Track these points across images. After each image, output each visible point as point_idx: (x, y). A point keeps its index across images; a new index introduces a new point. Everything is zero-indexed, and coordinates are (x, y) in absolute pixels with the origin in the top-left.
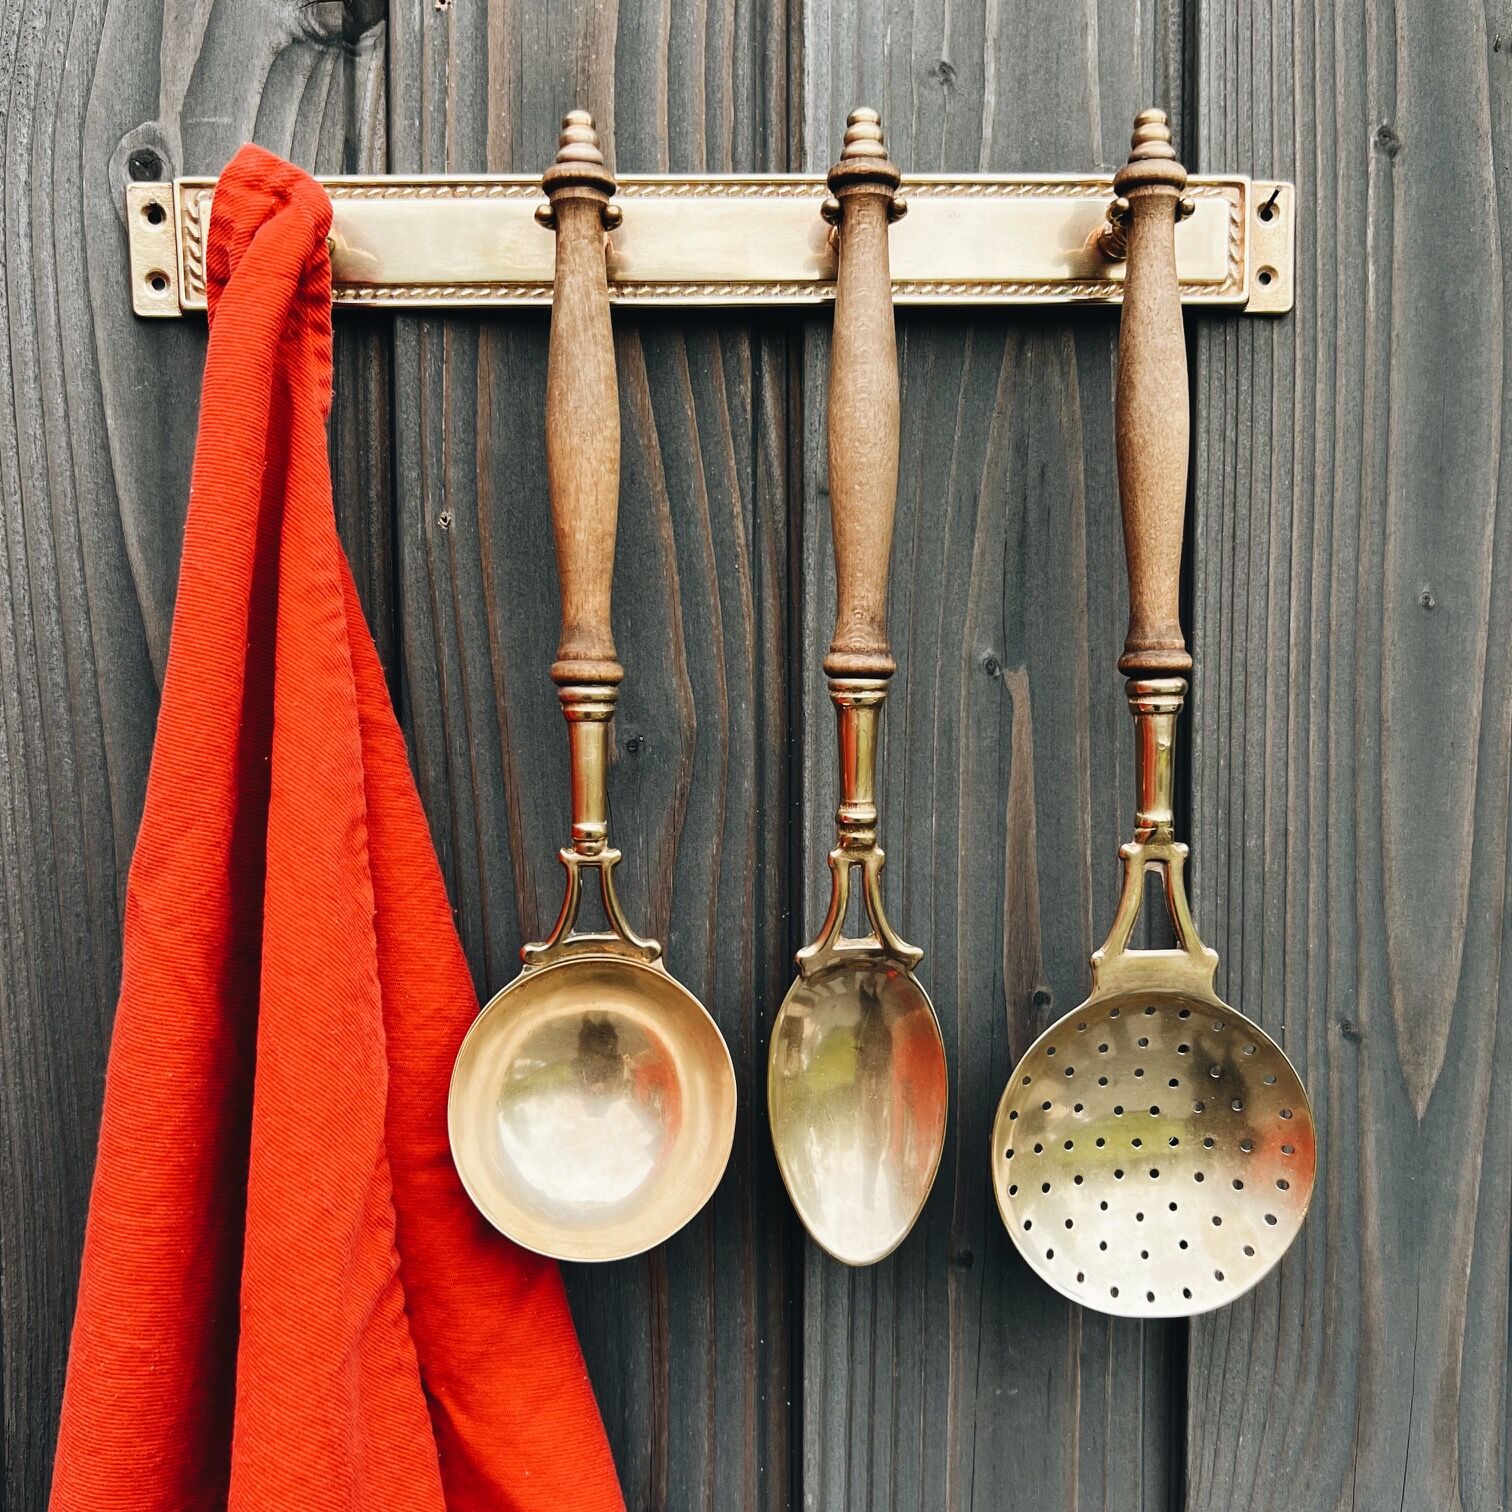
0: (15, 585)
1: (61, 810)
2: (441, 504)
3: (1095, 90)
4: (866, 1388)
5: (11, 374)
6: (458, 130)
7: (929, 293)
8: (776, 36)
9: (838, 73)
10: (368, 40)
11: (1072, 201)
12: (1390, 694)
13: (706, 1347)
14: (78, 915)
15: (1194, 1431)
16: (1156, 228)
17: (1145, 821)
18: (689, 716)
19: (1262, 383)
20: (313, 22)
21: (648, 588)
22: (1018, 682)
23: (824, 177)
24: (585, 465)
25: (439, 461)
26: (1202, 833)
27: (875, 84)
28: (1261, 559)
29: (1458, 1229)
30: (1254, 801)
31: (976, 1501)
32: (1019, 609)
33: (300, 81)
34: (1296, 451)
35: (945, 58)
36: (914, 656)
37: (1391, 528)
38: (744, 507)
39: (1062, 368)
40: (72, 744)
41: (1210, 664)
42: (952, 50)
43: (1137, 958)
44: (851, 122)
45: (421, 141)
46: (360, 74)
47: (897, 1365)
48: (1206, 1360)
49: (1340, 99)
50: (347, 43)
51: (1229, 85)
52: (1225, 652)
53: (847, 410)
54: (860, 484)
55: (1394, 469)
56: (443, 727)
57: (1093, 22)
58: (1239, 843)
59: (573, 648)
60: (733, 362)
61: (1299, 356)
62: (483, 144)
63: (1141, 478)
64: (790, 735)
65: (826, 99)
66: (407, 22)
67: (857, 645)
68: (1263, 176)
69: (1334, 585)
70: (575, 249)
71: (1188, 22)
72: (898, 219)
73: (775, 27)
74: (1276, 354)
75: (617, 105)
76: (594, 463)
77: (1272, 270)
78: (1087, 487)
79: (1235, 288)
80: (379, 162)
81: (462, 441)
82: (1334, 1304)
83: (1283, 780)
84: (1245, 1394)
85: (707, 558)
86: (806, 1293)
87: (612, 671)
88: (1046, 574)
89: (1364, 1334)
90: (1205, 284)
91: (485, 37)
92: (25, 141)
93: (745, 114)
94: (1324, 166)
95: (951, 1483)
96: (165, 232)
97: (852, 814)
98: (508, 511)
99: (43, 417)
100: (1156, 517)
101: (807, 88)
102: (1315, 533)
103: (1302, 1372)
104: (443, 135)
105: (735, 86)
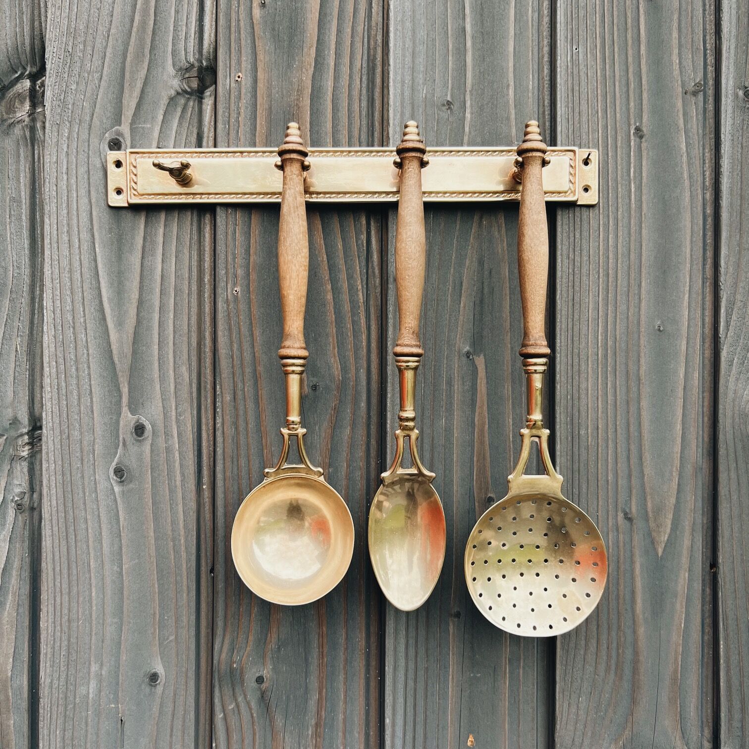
0: (56, 318)
1: (72, 412)
2: (235, 285)
3: (513, 112)
4: (413, 672)
5: (57, 230)
6: (244, 129)
7: (441, 196)
8: (378, 91)
9: (403, 106)
10: (208, 93)
11: (502, 158)
12: (643, 369)
13: (343, 651)
14: (77, 457)
15: (559, 694)
16: (534, 169)
17: (530, 419)
18: (338, 375)
19: (585, 234)
20: (185, 86)
21: (321, 320)
22: (480, 361)
23: (395, 149)
24: (294, 268)
25: (234, 267)
26: (560, 427)
27: (418, 110)
28: (585, 309)
29: (678, 606)
30: (583, 414)
31: (462, 724)
32: (480, 330)
33: (179, 110)
34: (600, 263)
35: (449, 99)
36: (435, 350)
37: (643, 296)
38: (362, 286)
39: (499, 228)
40: (78, 385)
41: (563, 354)
42: (452, 95)
43: (528, 479)
44: (406, 127)
45: (229, 134)
46: (204, 107)
47: (427, 661)
48: (564, 662)
49: (618, 115)
50: (199, 94)
51: (570, 109)
52: (570, 349)
53: (403, 245)
54: (408, 276)
55: (644, 271)
56: (234, 378)
57: (512, 83)
58: (577, 432)
59: (287, 343)
60: (358, 226)
61: (601, 223)
62: (255, 135)
63: (527, 274)
64: (382, 383)
65: (398, 116)
66: (224, 85)
67: (407, 343)
68: (585, 147)
69: (618, 321)
70: (291, 179)
71: (553, 83)
72: (425, 166)
73: (377, 86)
74: (591, 222)
75: (311, 118)
76: (297, 267)
77: (589, 186)
78: (509, 278)
79: (572, 194)
80: (211, 143)
81: (244, 258)
82: (622, 639)
83: (596, 405)
84: (582, 679)
85: (347, 307)
86: (387, 628)
87: (304, 353)
88: (492, 316)
89: (636, 653)
90: (559, 193)
91: (256, 91)
92: (66, 135)
93: (364, 122)
94: (611, 143)
95: (451, 716)
96: (122, 172)
97: (405, 415)
98: (263, 288)
99: (70, 248)
100: (534, 290)
101: (390, 111)
102: (610, 298)
103: (608, 669)
104: (238, 132)
105: (360, 111)
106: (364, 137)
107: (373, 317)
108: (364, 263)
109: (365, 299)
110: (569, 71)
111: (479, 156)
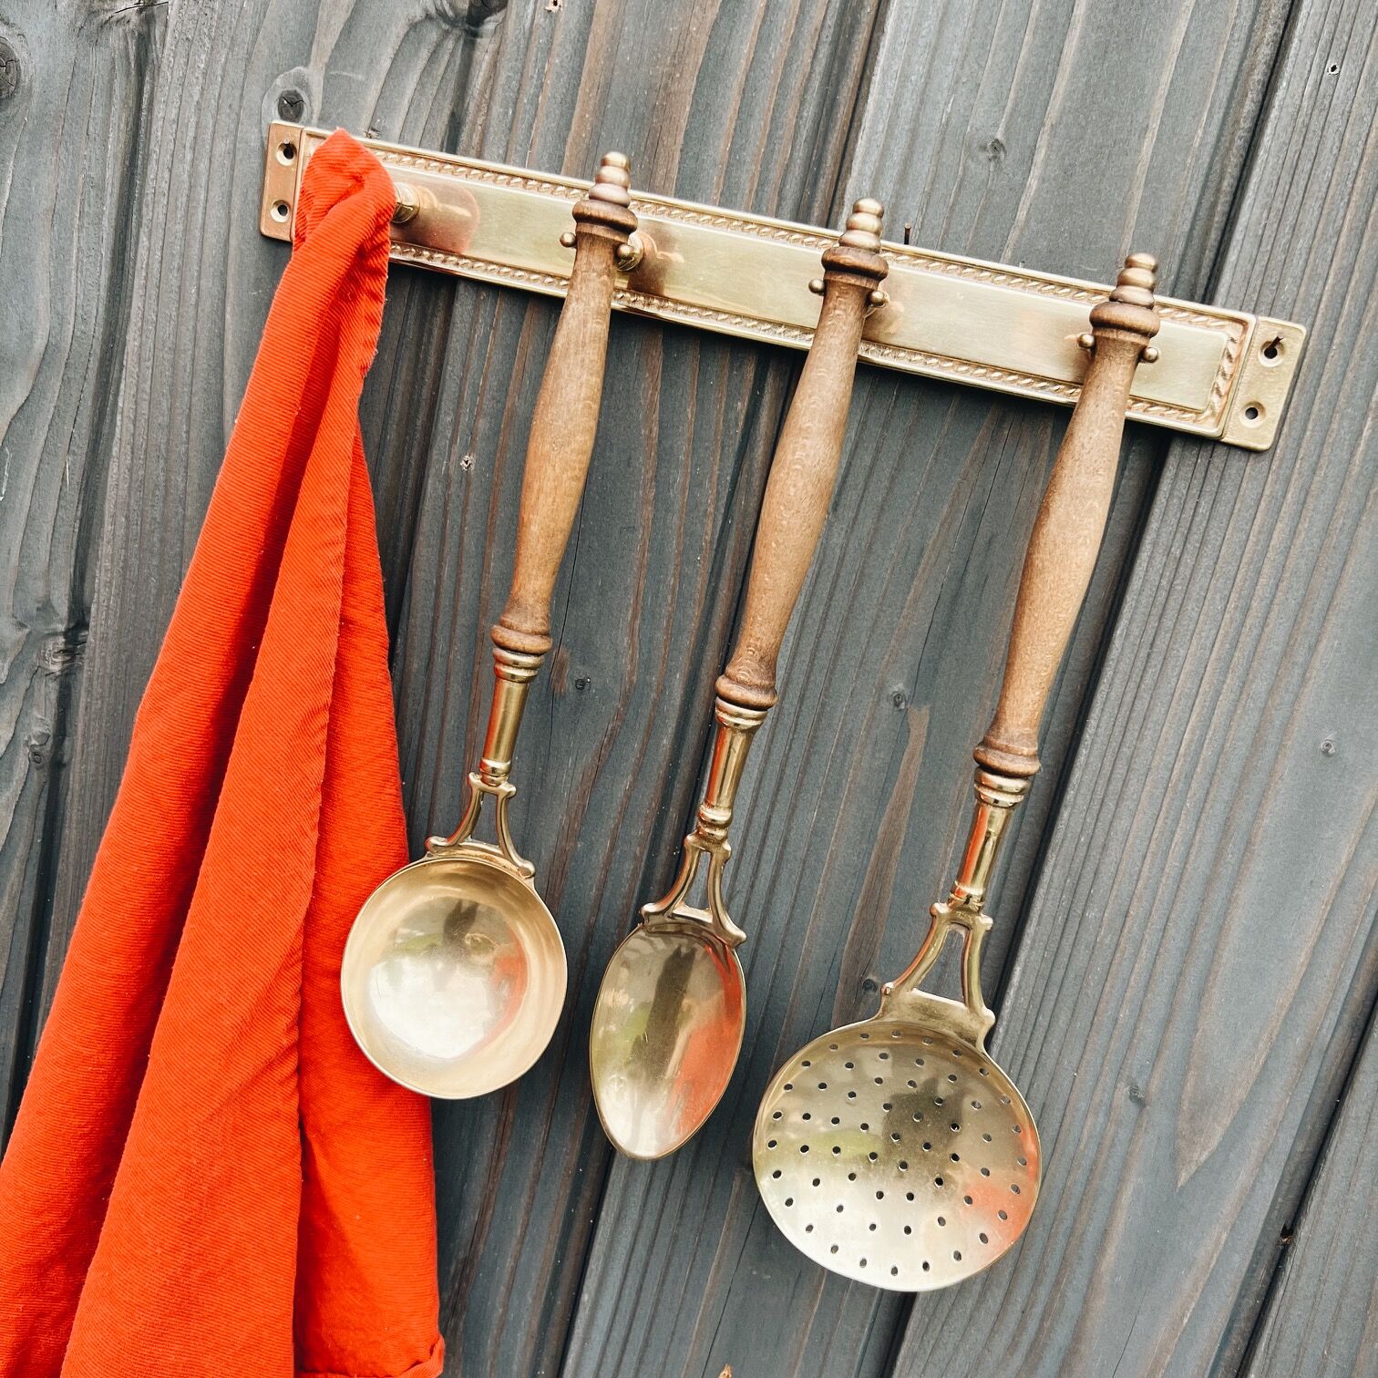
0: (137, 433)
2: (467, 449)
3: (1138, 194)
4: (650, 1236)
5: (161, 262)
6: (545, 124)
8: (849, 83)
9: (892, 132)
10: (490, 24)
12: (1266, 822)
13: (535, 1160)
15: (904, 1358)
17: (960, 890)
18: (632, 673)
19: (1222, 509)
20: (445, 3)
21: (622, 558)
22: (920, 719)
27: (925, 148)
28: (1173, 671)
29: (1187, 1285)
30: (1105, 878)
31: (716, 1344)
32: (937, 657)
33: (424, 54)
34: (1237, 580)
35: (999, 136)
36: (832, 673)
37: (1313, 673)
38: (716, 509)
39: (1033, 452)
41: (1095, 752)
42: (1007, 129)
43: (924, 999)
44: (856, 210)
45: (510, 130)
46: (478, 54)
47: (679, 1225)
48: (930, 1310)
50: (470, 25)
51: (1272, 214)
52: (1114, 745)
53: (782, 475)
54: (777, 542)
55: (1334, 620)
56: (433, 631)
57: (1155, 125)
58: (1080, 912)
59: (510, 619)
60: (736, 380)
61: (1267, 492)
62: (565, 141)
65: (875, 156)
67: (743, 677)
68: (1278, 314)
69: (1239, 712)
70: (584, 280)
73: (851, 73)
74: (1244, 485)
75: (690, 123)
76: (558, 470)
77: (1263, 408)
79: (1212, 420)
80: (474, 143)
81: (494, 398)
82: (1056, 1305)
83: (1137, 869)
84: (956, 1349)
85: (676, 544)
88: (969, 633)
89: (1077, 1337)
90: (1184, 410)
91: (586, 41)
92: (202, 66)
93: (800, 154)
94: (1350, 312)
95: (700, 1324)
96: (294, 167)
97: (709, 814)
99: (179, 302)
102: (1235, 659)
103: (1012, 1347)
104: (531, 127)
105: (797, 127)
106: (792, 189)
108: (730, 463)
109: (716, 537)
110: (1300, 120)
111: (1024, 287)
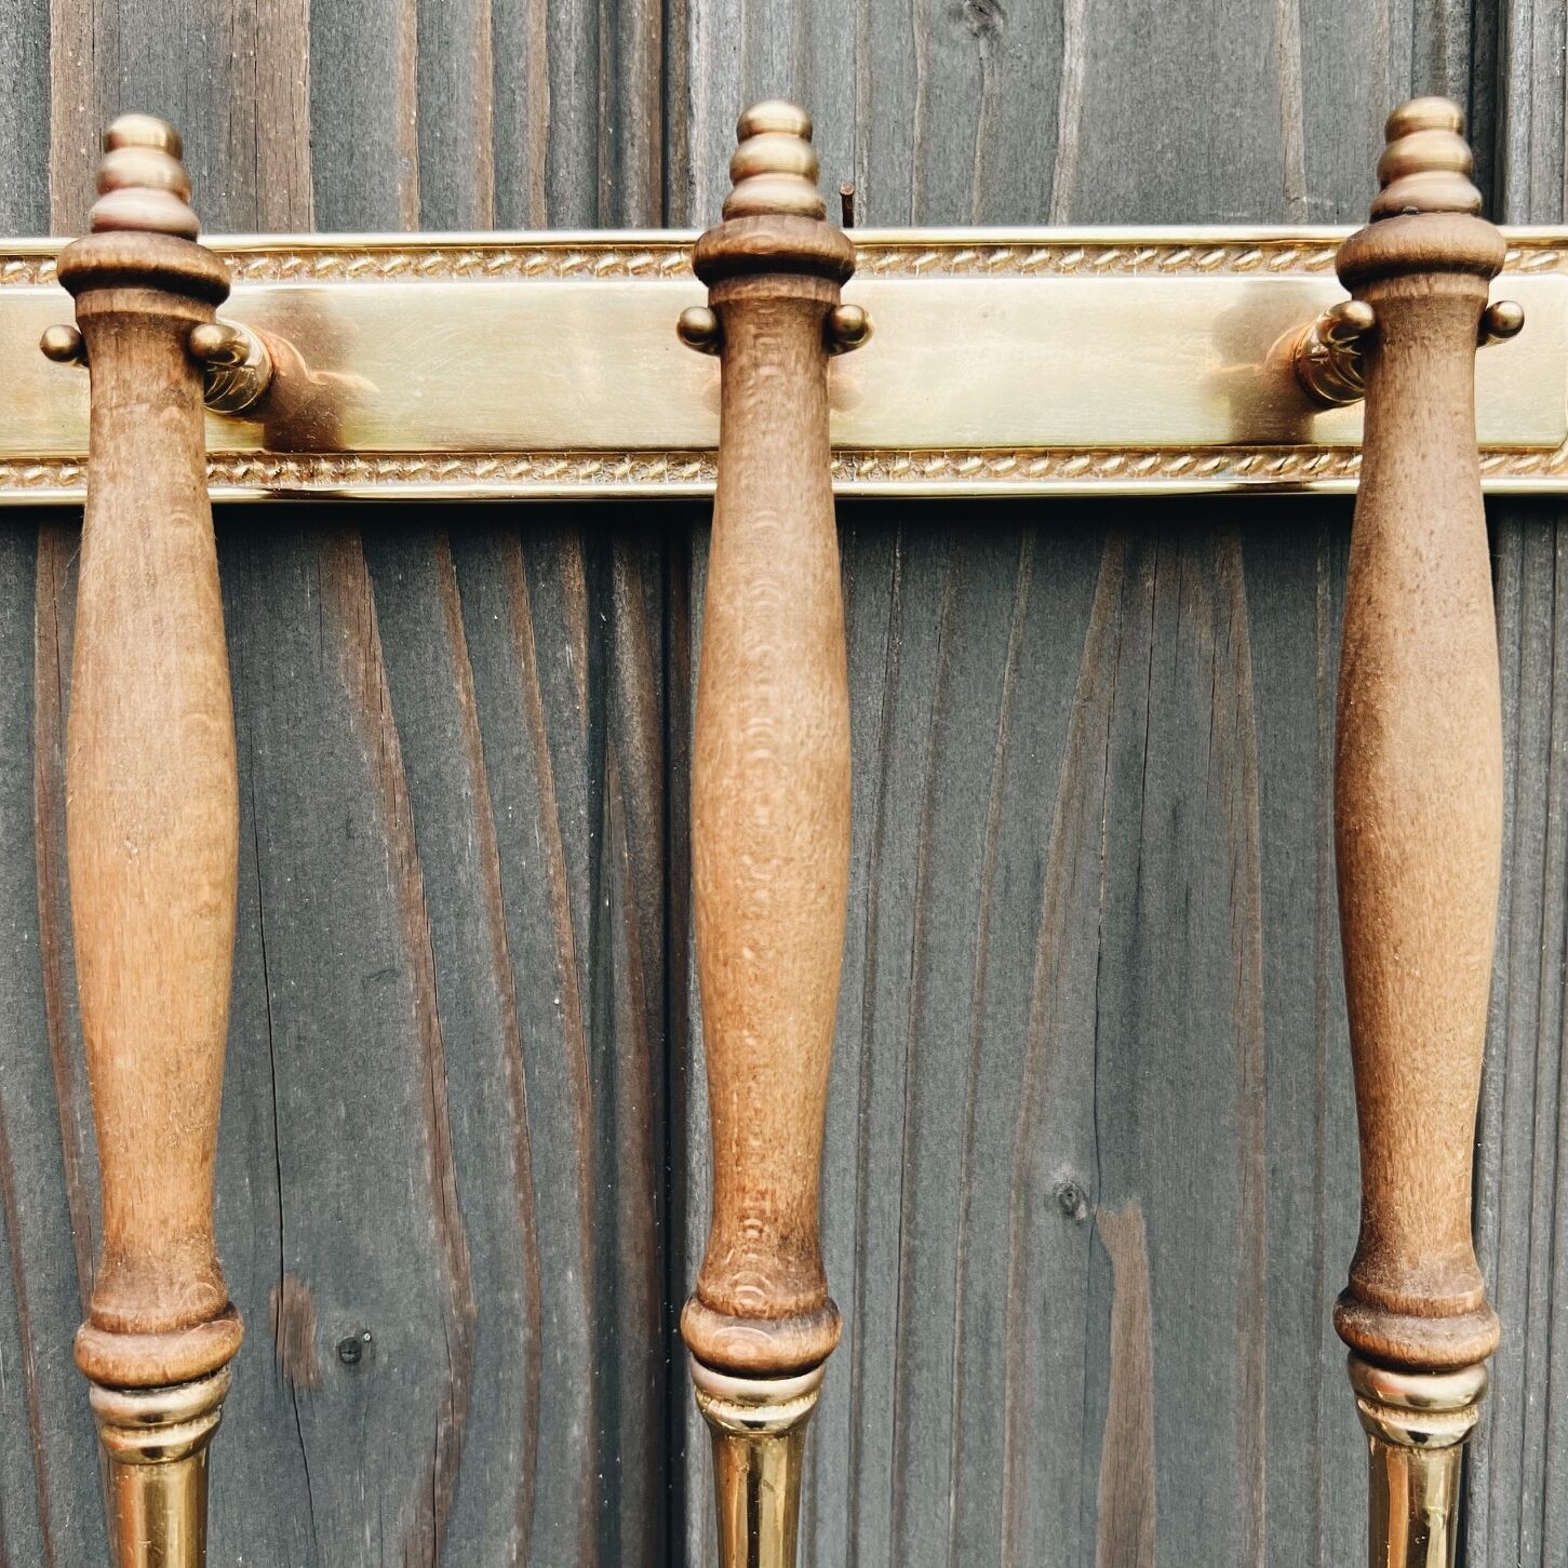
3: (1293, 46)
9: (760, 17)
11: (1241, 280)
18: (462, 1294)
21: (380, 1043)
22: (1125, 1231)
27: (836, 37)
32: (1127, 1087)
36: (914, 1179)
38: (571, 885)
39: (1217, 611)
44: (747, 132)
53: (726, 782)
60: (549, 601)
62: (42, 171)
63: (1393, 936)
65: (735, 70)
67: (749, 1303)
72: (849, 350)
75: (316, 84)
78: (1266, 845)
88: (1182, 1020)
90: (1519, 452)
93: (573, 100)
101: (695, 47)
105: (552, 46)
106: (572, 174)
107: (625, 1011)
108: (579, 779)
109: (585, 944)
111: (1129, 269)
